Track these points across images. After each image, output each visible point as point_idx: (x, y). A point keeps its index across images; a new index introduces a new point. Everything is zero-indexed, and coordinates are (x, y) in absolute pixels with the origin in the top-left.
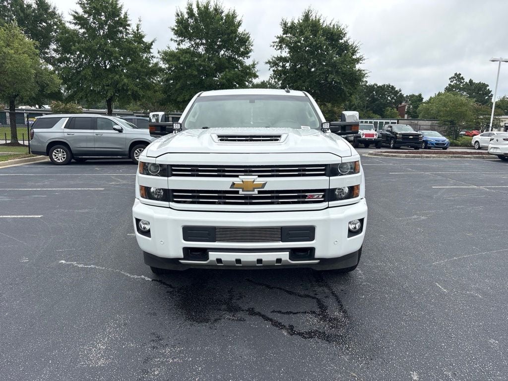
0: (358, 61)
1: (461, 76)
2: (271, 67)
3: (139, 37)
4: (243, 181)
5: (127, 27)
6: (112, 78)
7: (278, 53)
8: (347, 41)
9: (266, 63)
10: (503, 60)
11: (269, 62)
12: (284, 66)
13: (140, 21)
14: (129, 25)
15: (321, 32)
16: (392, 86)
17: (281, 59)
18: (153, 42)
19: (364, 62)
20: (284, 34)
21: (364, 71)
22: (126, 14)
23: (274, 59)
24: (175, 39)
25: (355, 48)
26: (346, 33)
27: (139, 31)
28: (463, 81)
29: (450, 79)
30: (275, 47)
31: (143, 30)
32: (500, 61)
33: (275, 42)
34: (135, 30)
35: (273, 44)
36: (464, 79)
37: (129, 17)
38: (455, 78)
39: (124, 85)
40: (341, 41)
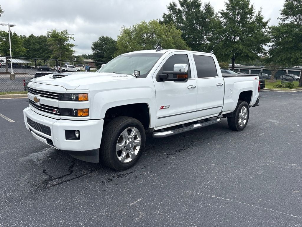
3: (259, 19)
4: (35, 98)
5: (252, 14)
6: (234, 47)
13: (261, 9)
14: (254, 13)
18: (269, 21)
22: (252, 6)
24: (281, 18)
27: (260, 15)
31: (262, 14)
34: (258, 15)
37: (254, 8)
39: (240, 50)
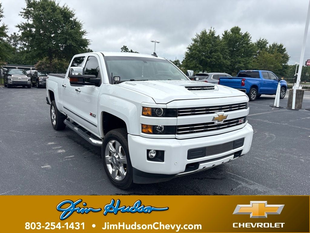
0: (83, 33)
1: (127, 48)
2: (21, 30)
4: (219, 116)
7: (25, 21)
8: (76, 19)
9: (17, 26)
10: (157, 42)
11: (19, 26)
12: (31, 31)
15: (58, 11)
16: (91, 50)
17: (28, 25)
19: (86, 34)
20: (28, 7)
21: (89, 40)
23: (23, 24)
25: (80, 25)
26: (74, 14)
28: (128, 50)
29: (121, 49)
30: (23, 16)
32: (155, 42)
33: (22, 12)
35: (21, 14)
36: (128, 49)
38: (124, 48)
40: (71, 19)
